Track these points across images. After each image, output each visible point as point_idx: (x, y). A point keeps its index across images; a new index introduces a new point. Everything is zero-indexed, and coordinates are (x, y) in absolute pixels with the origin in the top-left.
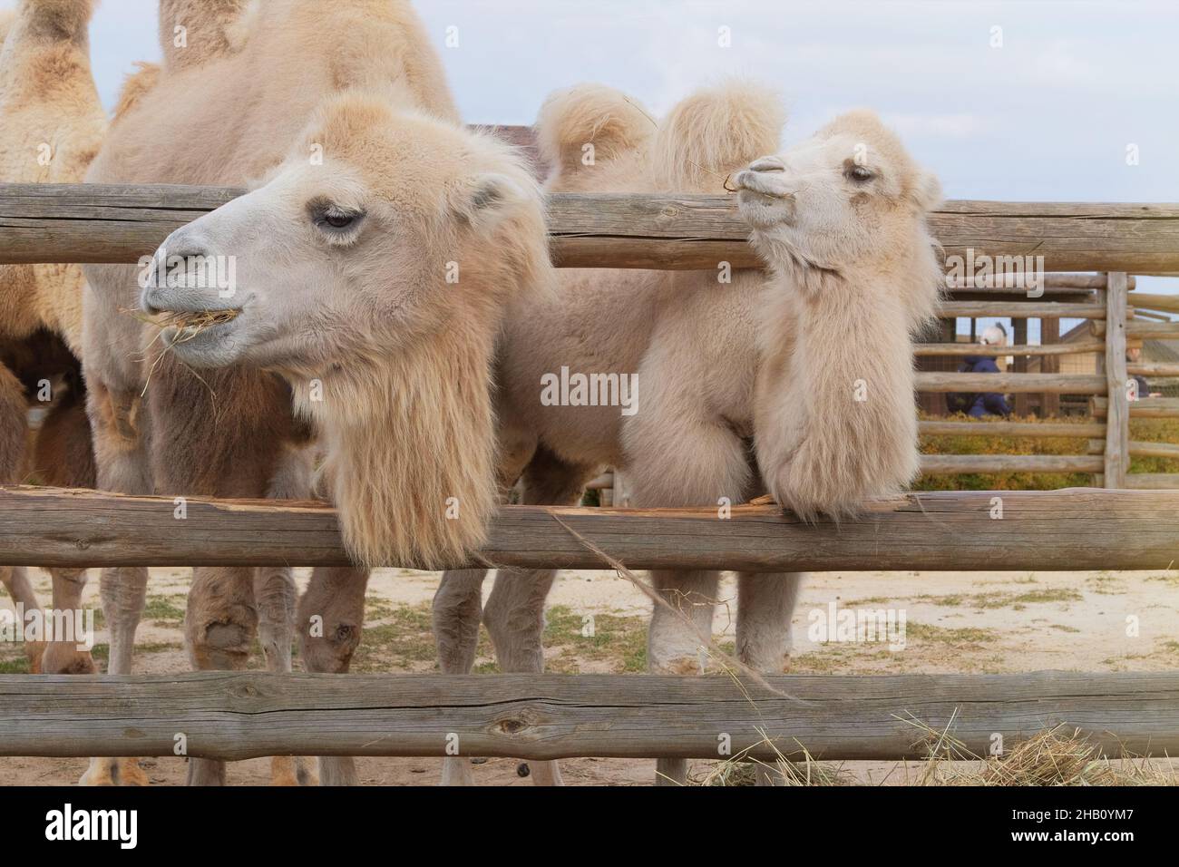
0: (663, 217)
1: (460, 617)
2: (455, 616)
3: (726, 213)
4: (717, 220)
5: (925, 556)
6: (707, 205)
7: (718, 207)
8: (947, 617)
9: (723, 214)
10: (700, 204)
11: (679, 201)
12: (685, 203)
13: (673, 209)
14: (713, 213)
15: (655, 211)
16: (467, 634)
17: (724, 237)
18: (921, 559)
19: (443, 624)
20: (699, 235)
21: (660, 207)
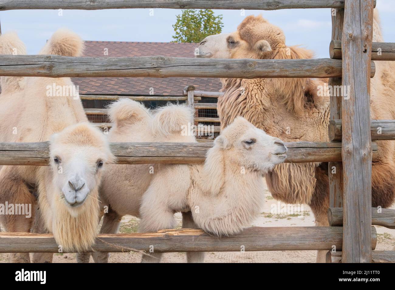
0: (129, 150)
1: (84, 255)
2: (83, 254)
3: (149, 149)
4: (145, 151)
5: (208, 248)
6: (143, 146)
7: (146, 147)
8: (266, 222)
9: (147, 149)
10: (141, 146)
11: (134, 145)
12: (136, 146)
13: (132, 148)
14: (144, 149)
15: (127, 148)
16: (86, 260)
17: (147, 156)
18: (207, 249)
19: (79, 257)
20: (140, 155)
21: (128, 147)
